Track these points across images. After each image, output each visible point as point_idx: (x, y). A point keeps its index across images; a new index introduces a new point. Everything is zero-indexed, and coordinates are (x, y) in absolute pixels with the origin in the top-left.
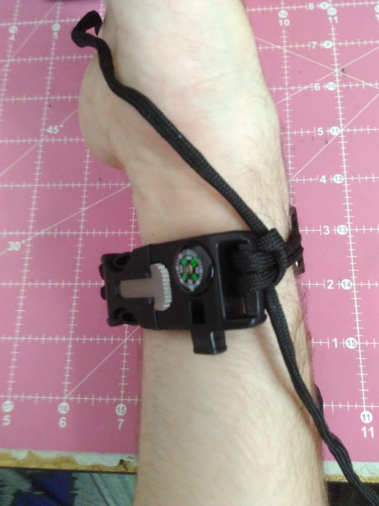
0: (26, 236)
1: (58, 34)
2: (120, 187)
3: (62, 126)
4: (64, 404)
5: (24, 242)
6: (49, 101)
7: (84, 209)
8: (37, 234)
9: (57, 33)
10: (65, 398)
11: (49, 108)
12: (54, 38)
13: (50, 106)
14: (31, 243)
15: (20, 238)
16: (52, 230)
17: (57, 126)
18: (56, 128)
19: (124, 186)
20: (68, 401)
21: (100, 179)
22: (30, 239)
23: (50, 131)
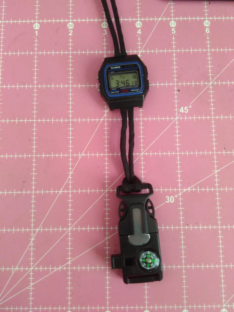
1: (175, 30)
3: (190, 107)
4: (224, 310)
5: (176, 196)
6: (177, 86)
7: (216, 171)
8: (185, 190)
10: (224, 306)
11: (178, 92)
15: (173, 194)
16: (196, 187)
18: (186, 108)
20: (226, 308)
21: (225, 149)
22: (180, 194)
23: (182, 110)
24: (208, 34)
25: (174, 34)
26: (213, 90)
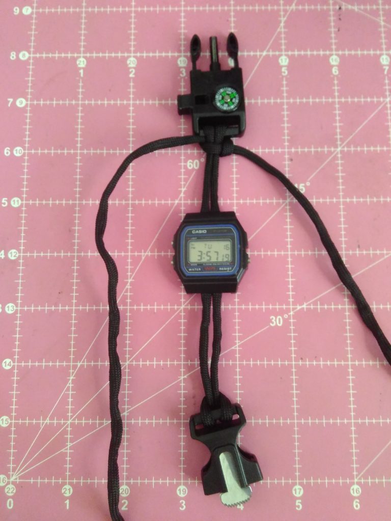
0: (288, 310)
1: (287, 70)
2: (382, 255)
3: (308, 184)
4: (355, 487)
5: (286, 316)
6: (289, 153)
8: (299, 307)
9: (286, 68)
10: (356, 480)
11: (290, 162)
12: (283, 74)
13: (291, 160)
14: (294, 317)
15: (282, 312)
16: (315, 303)
17: (303, 185)
19: (387, 254)
20: (359, 484)
21: (359, 247)
22: (292, 313)
24: (337, 76)
25: (286, 76)
26: (342, 159)
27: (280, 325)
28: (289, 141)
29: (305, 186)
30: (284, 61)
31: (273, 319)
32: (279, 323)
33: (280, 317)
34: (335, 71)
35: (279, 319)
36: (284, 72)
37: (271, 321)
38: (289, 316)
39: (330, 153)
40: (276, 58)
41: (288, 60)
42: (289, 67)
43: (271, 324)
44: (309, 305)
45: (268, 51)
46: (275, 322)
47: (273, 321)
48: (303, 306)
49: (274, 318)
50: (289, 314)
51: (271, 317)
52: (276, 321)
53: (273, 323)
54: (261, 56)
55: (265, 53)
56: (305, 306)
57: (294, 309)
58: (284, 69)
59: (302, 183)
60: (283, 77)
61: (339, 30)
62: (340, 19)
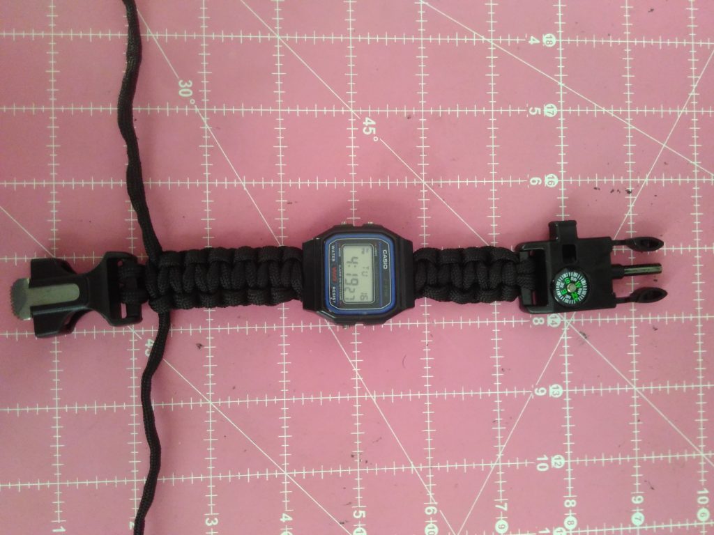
0: (200, 105)
1: (537, 115)
3: (376, 139)
5: (192, 101)
7: (244, 184)
8: (205, 119)
9: (540, 112)
11: (405, 115)
12: (531, 109)
13: (409, 118)
15: (197, 96)
16: (211, 141)
17: (374, 133)
18: (373, 130)
21: (289, 203)
22: (197, 110)
24: (528, 183)
25: (528, 112)
26: (410, 186)
27: (180, 93)
28: (436, 114)
29: (372, 135)
30: (550, 110)
31: (189, 84)
32: (183, 93)
33: (191, 94)
34: (535, 181)
35: (188, 93)
36: (533, 111)
37: (185, 81)
38: (192, 106)
39: (419, 170)
40: (555, 100)
41: (551, 116)
42: (541, 117)
43: (181, 82)
44: (209, 134)
45: (564, 89)
46: (184, 86)
47: (186, 84)
48: (206, 125)
49: (190, 86)
50: (196, 106)
51: (190, 81)
52: (186, 88)
53: (183, 83)
54: (558, 79)
55: (561, 84)
56: (207, 127)
57: (202, 113)
58: (538, 110)
59: (377, 131)
60: (528, 109)
61: (595, 188)
62: (613, 191)
